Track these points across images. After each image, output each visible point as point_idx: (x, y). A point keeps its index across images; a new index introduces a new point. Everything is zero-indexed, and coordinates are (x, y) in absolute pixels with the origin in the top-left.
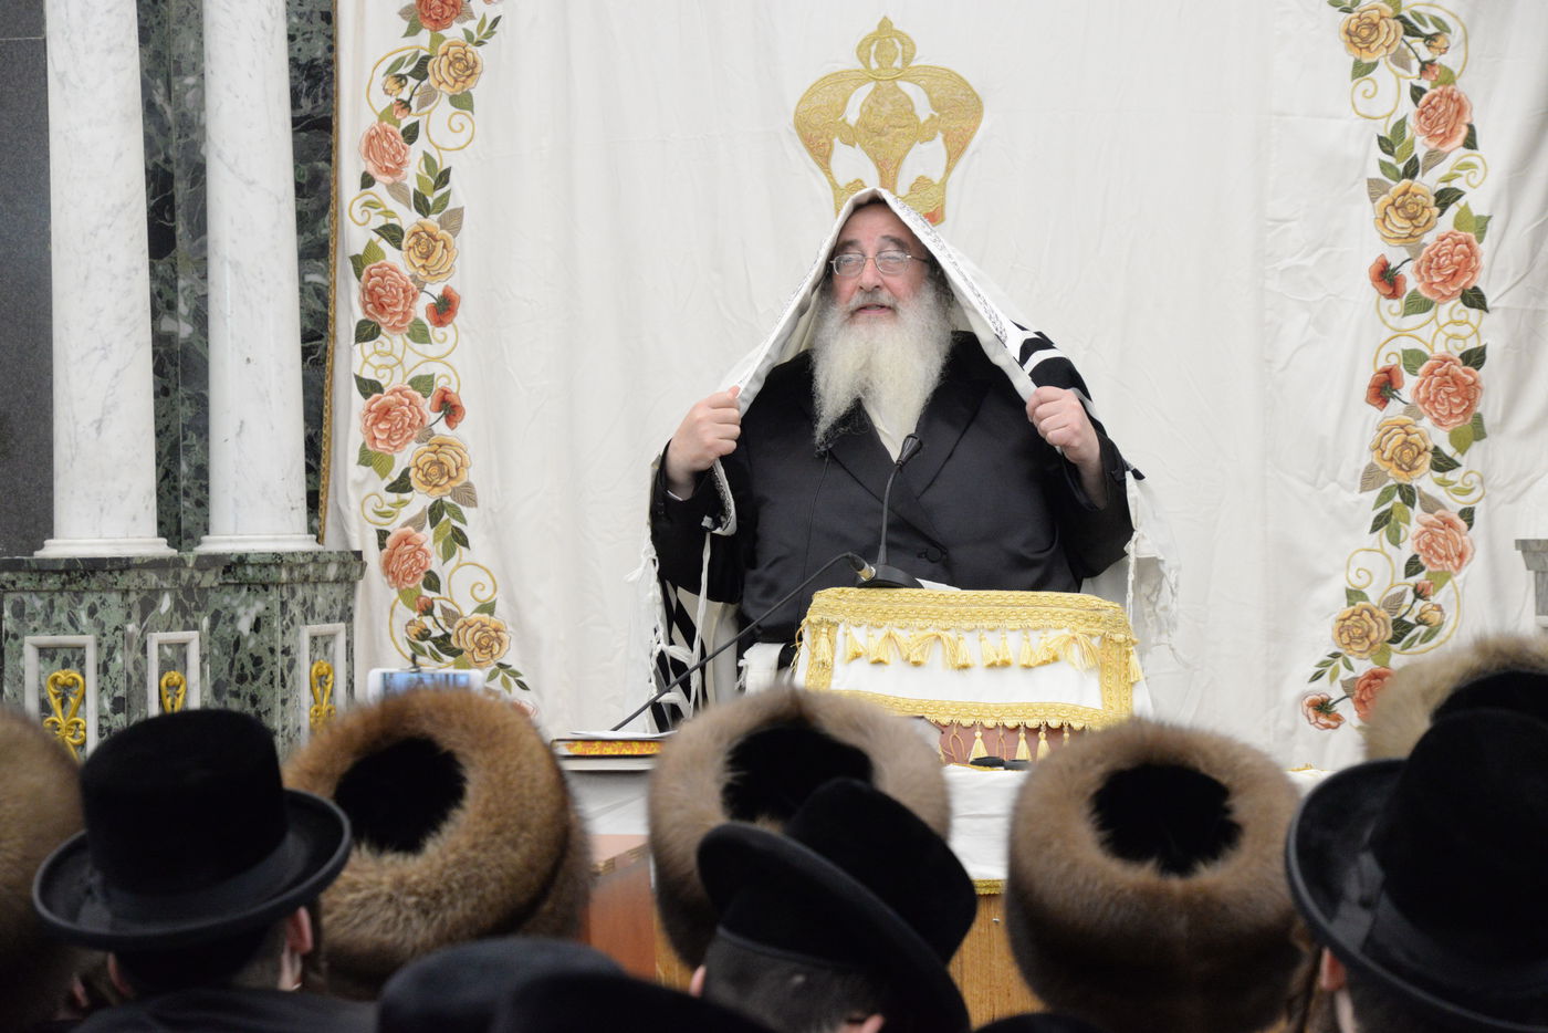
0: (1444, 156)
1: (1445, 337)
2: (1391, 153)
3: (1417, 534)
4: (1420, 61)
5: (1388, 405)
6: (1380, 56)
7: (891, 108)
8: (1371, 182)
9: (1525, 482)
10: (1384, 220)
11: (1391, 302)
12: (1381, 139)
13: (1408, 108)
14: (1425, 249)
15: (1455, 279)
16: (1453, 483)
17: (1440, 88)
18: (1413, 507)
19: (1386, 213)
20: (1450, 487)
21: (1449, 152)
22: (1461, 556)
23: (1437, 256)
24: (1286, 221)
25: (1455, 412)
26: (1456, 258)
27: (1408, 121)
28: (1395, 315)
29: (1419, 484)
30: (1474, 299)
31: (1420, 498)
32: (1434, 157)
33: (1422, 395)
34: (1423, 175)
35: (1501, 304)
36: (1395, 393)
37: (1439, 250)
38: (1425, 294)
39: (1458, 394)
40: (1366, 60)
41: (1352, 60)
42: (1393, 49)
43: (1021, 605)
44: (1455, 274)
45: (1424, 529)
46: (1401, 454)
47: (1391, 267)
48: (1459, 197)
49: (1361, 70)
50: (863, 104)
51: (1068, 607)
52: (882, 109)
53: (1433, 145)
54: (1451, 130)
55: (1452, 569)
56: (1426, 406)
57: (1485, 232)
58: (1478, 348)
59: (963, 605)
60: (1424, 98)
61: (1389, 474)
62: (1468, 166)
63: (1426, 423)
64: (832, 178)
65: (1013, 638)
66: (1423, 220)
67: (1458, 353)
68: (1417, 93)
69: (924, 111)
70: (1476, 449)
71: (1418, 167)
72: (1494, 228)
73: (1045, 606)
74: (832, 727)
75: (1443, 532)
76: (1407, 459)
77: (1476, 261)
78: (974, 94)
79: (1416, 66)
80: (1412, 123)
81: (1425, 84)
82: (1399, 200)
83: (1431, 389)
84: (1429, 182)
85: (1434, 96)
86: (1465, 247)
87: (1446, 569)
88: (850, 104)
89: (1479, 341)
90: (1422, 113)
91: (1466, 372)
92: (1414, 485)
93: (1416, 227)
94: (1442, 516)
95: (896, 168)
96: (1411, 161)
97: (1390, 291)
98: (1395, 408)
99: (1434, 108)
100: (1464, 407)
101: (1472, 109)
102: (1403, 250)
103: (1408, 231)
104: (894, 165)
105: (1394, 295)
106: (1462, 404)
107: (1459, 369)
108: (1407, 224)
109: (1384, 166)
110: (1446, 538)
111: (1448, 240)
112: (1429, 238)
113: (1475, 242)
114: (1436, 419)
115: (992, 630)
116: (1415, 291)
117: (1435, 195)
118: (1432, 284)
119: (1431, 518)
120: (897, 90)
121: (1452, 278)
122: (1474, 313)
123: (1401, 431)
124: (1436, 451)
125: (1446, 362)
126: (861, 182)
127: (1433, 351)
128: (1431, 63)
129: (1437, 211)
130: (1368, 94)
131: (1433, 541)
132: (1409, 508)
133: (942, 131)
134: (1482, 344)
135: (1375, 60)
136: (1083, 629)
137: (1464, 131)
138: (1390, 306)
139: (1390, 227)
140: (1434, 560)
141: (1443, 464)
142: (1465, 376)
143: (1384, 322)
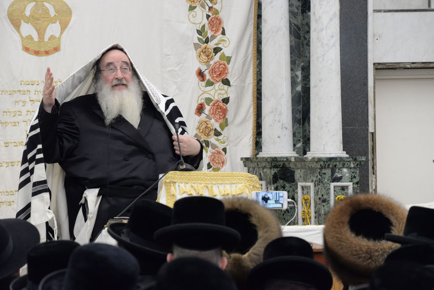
0: (216, 37)
1: (217, 94)
2: (201, 35)
3: (210, 156)
4: (208, 6)
5: (201, 115)
6: (198, 5)
7: (42, 11)
8: (195, 44)
9: (239, 139)
10: (200, 56)
11: (202, 82)
12: (198, 31)
13: (205, 21)
14: (211, 66)
15: (220, 76)
16: (220, 140)
17: (214, 16)
18: (209, 147)
19: (200, 54)
20: (219, 141)
21: (217, 36)
22: (223, 163)
23: (215, 68)
24: (169, 55)
25: (221, 117)
26: (220, 69)
27: (206, 25)
28: (203, 86)
29: (211, 140)
30: (226, 82)
31: (211, 145)
32: (213, 37)
33: (211, 112)
34: (210, 43)
35: (234, 84)
36: (203, 111)
37: (215, 67)
38: (212, 80)
39: (221, 112)
40: (193, 5)
41: (189, 5)
42: (201, 2)
43: (229, 176)
44: (220, 74)
45: (212, 154)
46: (205, 131)
47: (202, 71)
48: (221, 50)
49: (192, 8)
50: (31, 9)
51: (243, 177)
52: (39, 11)
53: (213, 33)
54: (218, 29)
55: (220, 167)
56: (213, 115)
57: (230, 61)
58: (227, 98)
59: (212, 176)
60: (210, 18)
61: (202, 137)
62: (223, 40)
63: (213, 121)
64: (21, 34)
65: (228, 187)
66: (210, 57)
67: (221, 99)
68: (208, 16)
69: (52, 13)
70: (226, 129)
71: (209, 40)
72: (232, 60)
73: (236, 176)
75: (217, 155)
76: (207, 133)
77: (227, 70)
78: (69, 8)
79: (207, 8)
80: (207, 26)
81: (210, 14)
82: (204, 50)
83: (214, 110)
84: (212, 45)
85: (213, 18)
86: (223, 66)
87: (218, 167)
88: (26, 9)
89: (227, 95)
90: (209, 23)
91: (223, 105)
92: (209, 141)
93: (209, 59)
94: (217, 150)
95: (44, 32)
96: (207, 38)
97: (202, 79)
98: (203, 116)
99: (212, 21)
100: (223, 116)
101: (223, 23)
102: (205, 66)
103: (207, 60)
104: (43, 31)
105: (203, 80)
106: (223, 115)
107: (221, 104)
108: (206, 58)
109: (199, 39)
110: (218, 157)
111: (218, 63)
112: (212, 63)
113: (227, 65)
114: (215, 120)
115: (221, 184)
116: (209, 79)
117: (213, 49)
118: (213, 77)
119: (214, 151)
120: (44, 5)
121: (219, 76)
122: (226, 87)
123: (205, 123)
124: (216, 130)
125: (218, 102)
126: (31, 36)
127: (214, 98)
128: (212, 7)
129: (214, 54)
130: (194, 16)
131: (215, 158)
132: (207, 148)
133: (59, 20)
134: (228, 96)
135: (196, 5)
136: (248, 183)
137: (221, 29)
138: (202, 84)
139: (201, 58)
140: (215, 164)
141: (217, 134)
142: (223, 106)
143: (200, 89)
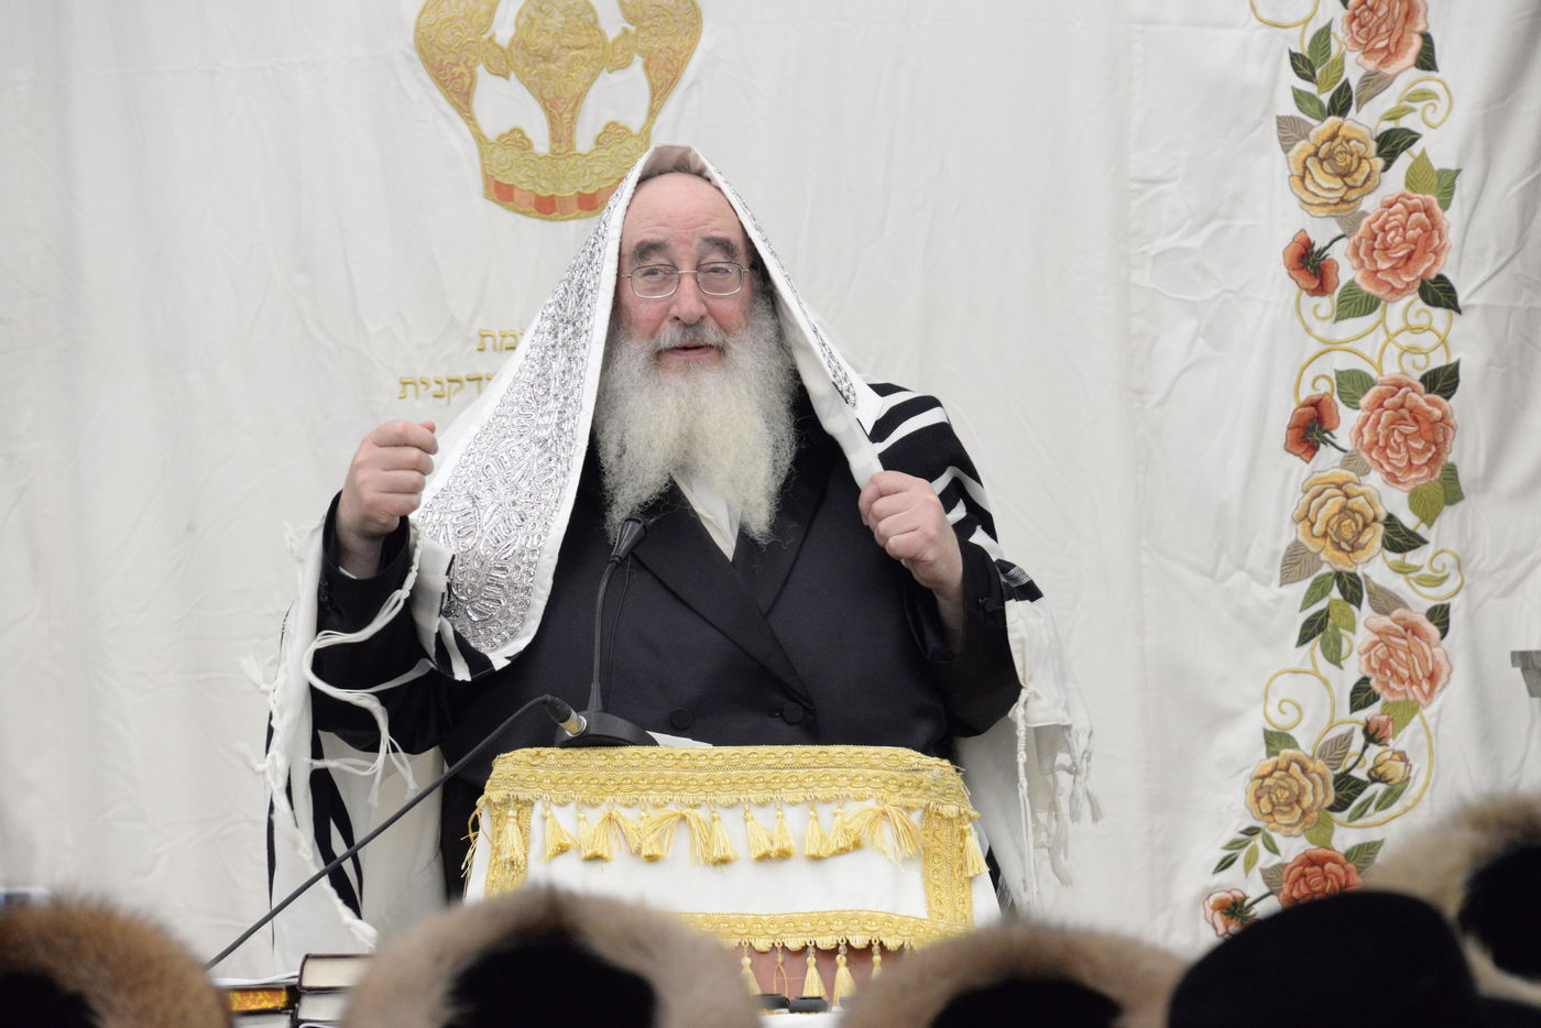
0: (1388, 81)
1: (1397, 351)
2: (1310, 78)
3: (1365, 645)
5: (1318, 454)
7: (563, 19)
8: (1283, 122)
9: (1521, 567)
10: (1303, 179)
11: (1317, 300)
12: (1294, 57)
13: (1332, 11)
14: (1365, 221)
15: (1411, 264)
16: (1417, 569)
18: (1359, 605)
19: (1306, 168)
20: (1411, 575)
21: (1396, 76)
22: (1432, 678)
23: (1383, 229)
24: (1155, 182)
25: (1416, 462)
26: (1411, 234)
27: (1333, 30)
28: (1324, 319)
29: (1367, 571)
30: (1440, 294)
31: (1369, 593)
32: (1375, 83)
33: (1367, 438)
34: (1358, 110)
35: (1479, 300)
36: (1327, 435)
37: (1386, 222)
38: (1367, 288)
39: (1419, 435)
43: (804, 766)
44: (1409, 256)
45: (1376, 638)
46: (1339, 526)
47: (1316, 249)
48: (1413, 141)
50: (520, 14)
51: (873, 767)
52: (548, 21)
53: (1371, 65)
54: (1398, 43)
55: (1420, 698)
56: (1374, 455)
57: (1451, 193)
58: (1447, 367)
59: (718, 768)
61: (1323, 557)
62: (1425, 95)
63: (1375, 480)
64: (475, 126)
65: (794, 816)
66: (1360, 177)
67: (1417, 375)
69: (612, 23)
70: (1449, 516)
71: (1351, 97)
72: (1464, 188)
73: (838, 766)
74: (605, 944)
75: (1404, 642)
76: (1348, 535)
77: (1440, 238)
80: (1339, 33)
82: (1325, 149)
83: (1379, 428)
84: (1368, 119)
86: (1423, 216)
87: (1411, 697)
88: (499, 15)
89: (1448, 355)
90: (1354, 17)
91: (1430, 402)
92: (1359, 573)
93: (1351, 188)
94: (1404, 619)
95: (573, 110)
96: (1339, 91)
97: (1316, 284)
98: (1327, 458)
99: (1371, 9)
100: (1430, 455)
101: (1427, 10)
102: (1333, 222)
103: (1339, 194)
104: (570, 106)
105: (1322, 289)
106: (1426, 450)
107: (1420, 399)
108: (1337, 183)
109: (1300, 98)
110: (1410, 652)
111: (1399, 206)
112: (1370, 204)
113: (1437, 209)
114: (1388, 474)
115: (762, 805)
116: (1352, 283)
117: (1377, 140)
118: (1377, 271)
119: (1386, 621)
121: (1406, 264)
122: (1439, 314)
123: (1338, 492)
124: (1391, 521)
125: (1400, 388)
126: (520, 131)
127: (1381, 373)
129: (1380, 163)
131: (1391, 656)
132: (1353, 608)
133: (642, 53)
134: (1453, 360)
136: (897, 799)
137: (1417, 43)
138: (1317, 306)
139: (1312, 188)
140: (1393, 685)
141: (1401, 540)
142: (1430, 408)
143: (1308, 330)
